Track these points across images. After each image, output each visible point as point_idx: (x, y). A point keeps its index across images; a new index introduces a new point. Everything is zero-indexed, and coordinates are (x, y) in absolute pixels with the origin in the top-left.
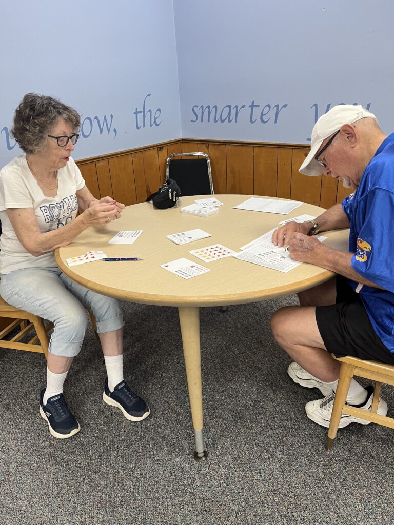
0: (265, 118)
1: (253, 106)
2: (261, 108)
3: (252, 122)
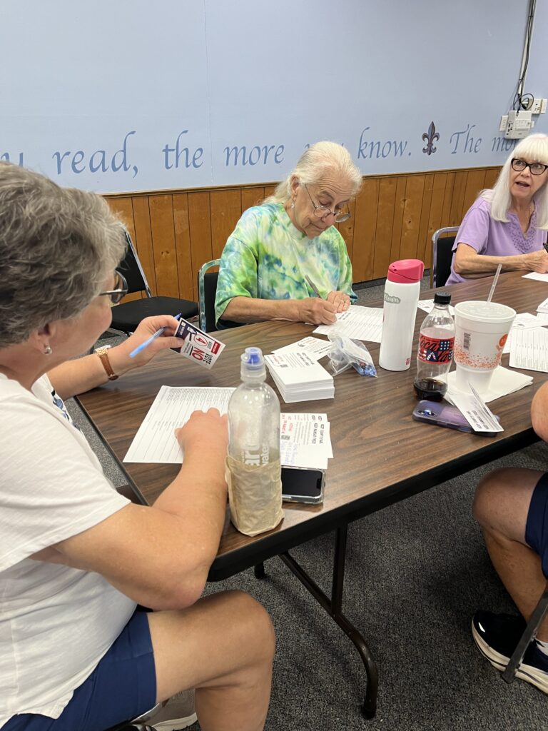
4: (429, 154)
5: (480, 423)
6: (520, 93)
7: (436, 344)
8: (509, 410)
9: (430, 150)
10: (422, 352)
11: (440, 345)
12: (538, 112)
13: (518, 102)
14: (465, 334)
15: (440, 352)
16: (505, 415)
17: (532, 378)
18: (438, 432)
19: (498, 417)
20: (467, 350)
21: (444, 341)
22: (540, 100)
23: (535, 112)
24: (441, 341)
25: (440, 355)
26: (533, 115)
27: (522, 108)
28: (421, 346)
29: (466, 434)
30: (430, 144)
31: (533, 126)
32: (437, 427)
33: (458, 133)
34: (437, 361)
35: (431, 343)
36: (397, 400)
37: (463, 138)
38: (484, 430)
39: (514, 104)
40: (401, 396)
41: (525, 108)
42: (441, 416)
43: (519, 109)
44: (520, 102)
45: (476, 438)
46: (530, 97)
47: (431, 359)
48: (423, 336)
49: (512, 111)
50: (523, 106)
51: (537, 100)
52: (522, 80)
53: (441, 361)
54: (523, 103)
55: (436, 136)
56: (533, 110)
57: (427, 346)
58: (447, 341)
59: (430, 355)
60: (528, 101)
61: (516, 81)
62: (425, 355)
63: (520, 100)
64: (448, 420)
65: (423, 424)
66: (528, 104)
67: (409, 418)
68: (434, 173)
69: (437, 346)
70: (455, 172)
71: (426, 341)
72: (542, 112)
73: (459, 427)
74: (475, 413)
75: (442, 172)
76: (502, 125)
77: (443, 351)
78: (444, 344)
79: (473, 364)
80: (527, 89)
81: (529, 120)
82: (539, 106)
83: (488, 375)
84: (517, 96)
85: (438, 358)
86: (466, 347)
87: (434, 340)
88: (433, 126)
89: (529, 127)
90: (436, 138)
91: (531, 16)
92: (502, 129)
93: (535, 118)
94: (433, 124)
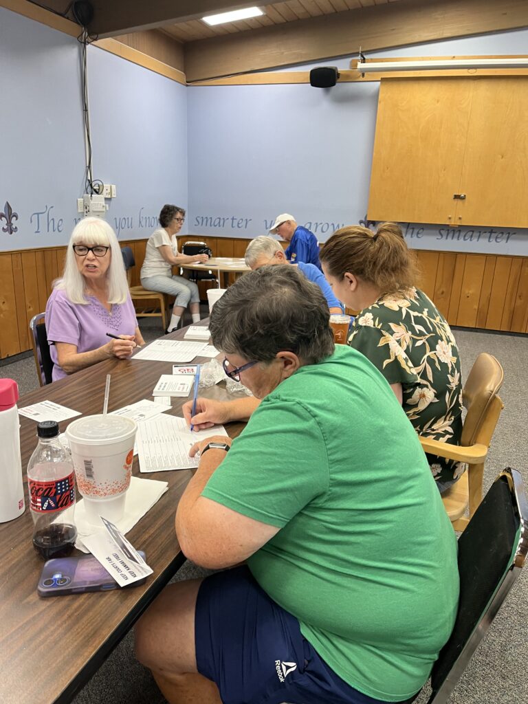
0: (240, 225)
1: (233, 219)
2: (238, 220)
3: (233, 227)
4: (11, 233)
5: (125, 571)
6: (89, 178)
7: (51, 489)
8: (153, 534)
9: (10, 229)
10: (35, 501)
11: (56, 487)
12: (109, 196)
13: (89, 187)
14: (85, 461)
15: (58, 497)
16: (150, 543)
17: (166, 483)
18: (76, 604)
19: (143, 553)
20: (91, 479)
21: (60, 482)
22: (109, 185)
23: (107, 197)
24: (57, 482)
25: (60, 500)
26: (106, 199)
27: (94, 192)
28: (32, 494)
29: (112, 592)
30: (9, 224)
31: (108, 209)
32: (73, 596)
33: (38, 214)
34: (57, 507)
35: (45, 488)
36: (15, 571)
37: (43, 218)
38: (131, 580)
39: (87, 189)
40: (19, 561)
41: (97, 193)
42: (75, 580)
43: (92, 194)
44: (92, 187)
45: (124, 594)
46: (100, 183)
47: (49, 507)
48: (31, 482)
49: (86, 195)
50: (95, 190)
51: (107, 186)
52: (89, 167)
53: (62, 506)
54: (95, 188)
55: (14, 216)
56: (105, 194)
57: (41, 492)
58: (64, 480)
59: (46, 503)
60: (99, 186)
61: (84, 168)
62: (39, 504)
63: (91, 185)
64: (85, 582)
65: (55, 599)
66: (99, 189)
67: (34, 597)
68: (20, 252)
69: (54, 490)
70: (44, 250)
71: (37, 488)
72: (113, 196)
73: (101, 586)
74: (117, 557)
75: (28, 251)
76: (79, 208)
77: (62, 493)
78: (61, 486)
79: (102, 493)
80: (96, 176)
81: (103, 203)
82: (109, 191)
83: (121, 500)
84: (88, 182)
85: (56, 504)
86: (90, 475)
87: (47, 484)
88: (8, 207)
89: (104, 210)
90: (14, 218)
91: (85, 110)
92: (79, 211)
93: (108, 202)
94: (7, 203)
